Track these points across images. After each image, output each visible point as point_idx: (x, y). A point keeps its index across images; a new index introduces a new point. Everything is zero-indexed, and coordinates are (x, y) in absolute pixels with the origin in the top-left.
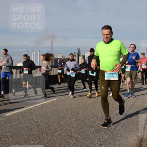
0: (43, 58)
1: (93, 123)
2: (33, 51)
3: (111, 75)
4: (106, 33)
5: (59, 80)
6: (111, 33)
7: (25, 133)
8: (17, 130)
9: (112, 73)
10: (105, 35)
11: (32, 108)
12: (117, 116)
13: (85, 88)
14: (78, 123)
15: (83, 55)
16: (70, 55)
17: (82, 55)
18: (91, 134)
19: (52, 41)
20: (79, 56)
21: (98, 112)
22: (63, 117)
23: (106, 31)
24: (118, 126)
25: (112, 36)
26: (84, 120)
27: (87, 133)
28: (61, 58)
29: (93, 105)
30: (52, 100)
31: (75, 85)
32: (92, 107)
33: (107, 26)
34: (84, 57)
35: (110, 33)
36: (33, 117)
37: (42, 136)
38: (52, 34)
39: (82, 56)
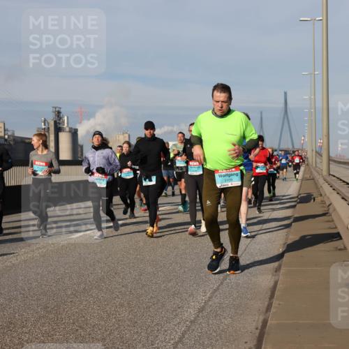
15: (71, 129)
17: (67, 129)
20: (58, 129)
28: (3, 135)
29: (104, 282)
32: (102, 290)
34: (74, 133)
39: (70, 131)
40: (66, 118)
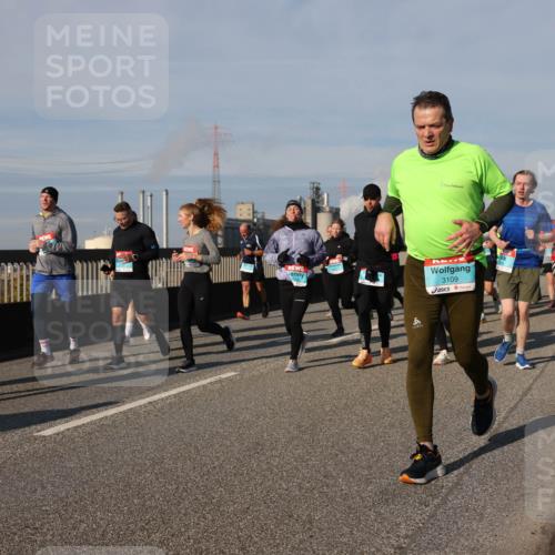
0: (189, 215)
1: (370, 467)
2: (143, 192)
3: (448, 275)
4: (429, 120)
5: (246, 302)
6: (448, 118)
7: (113, 502)
8: (84, 489)
9: (451, 266)
10: (423, 127)
11: (140, 406)
12: (461, 439)
13: (340, 331)
14: (314, 466)
15: (331, 208)
16: (288, 205)
17: (328, 209)
18: (366, 507)
19: (216, 154)
20: (316, 210)
21: (392, 426)
22: (258, 444)
23: (429, 114)
24: (466, 478)
25: (451, 130)
26: (337, 455)
27: (350, 502)
28: (251, 217)
29: (371, 397)
30: (217, 377)
31: (304, 319)
32: (367, 406)
33: (430, 92)
34: (335, 214)
35: (444, 120)
36: (144, 440)
37: (179, 512)
38: (216, 128)
39: (330, 212)
40: (325, 196)
